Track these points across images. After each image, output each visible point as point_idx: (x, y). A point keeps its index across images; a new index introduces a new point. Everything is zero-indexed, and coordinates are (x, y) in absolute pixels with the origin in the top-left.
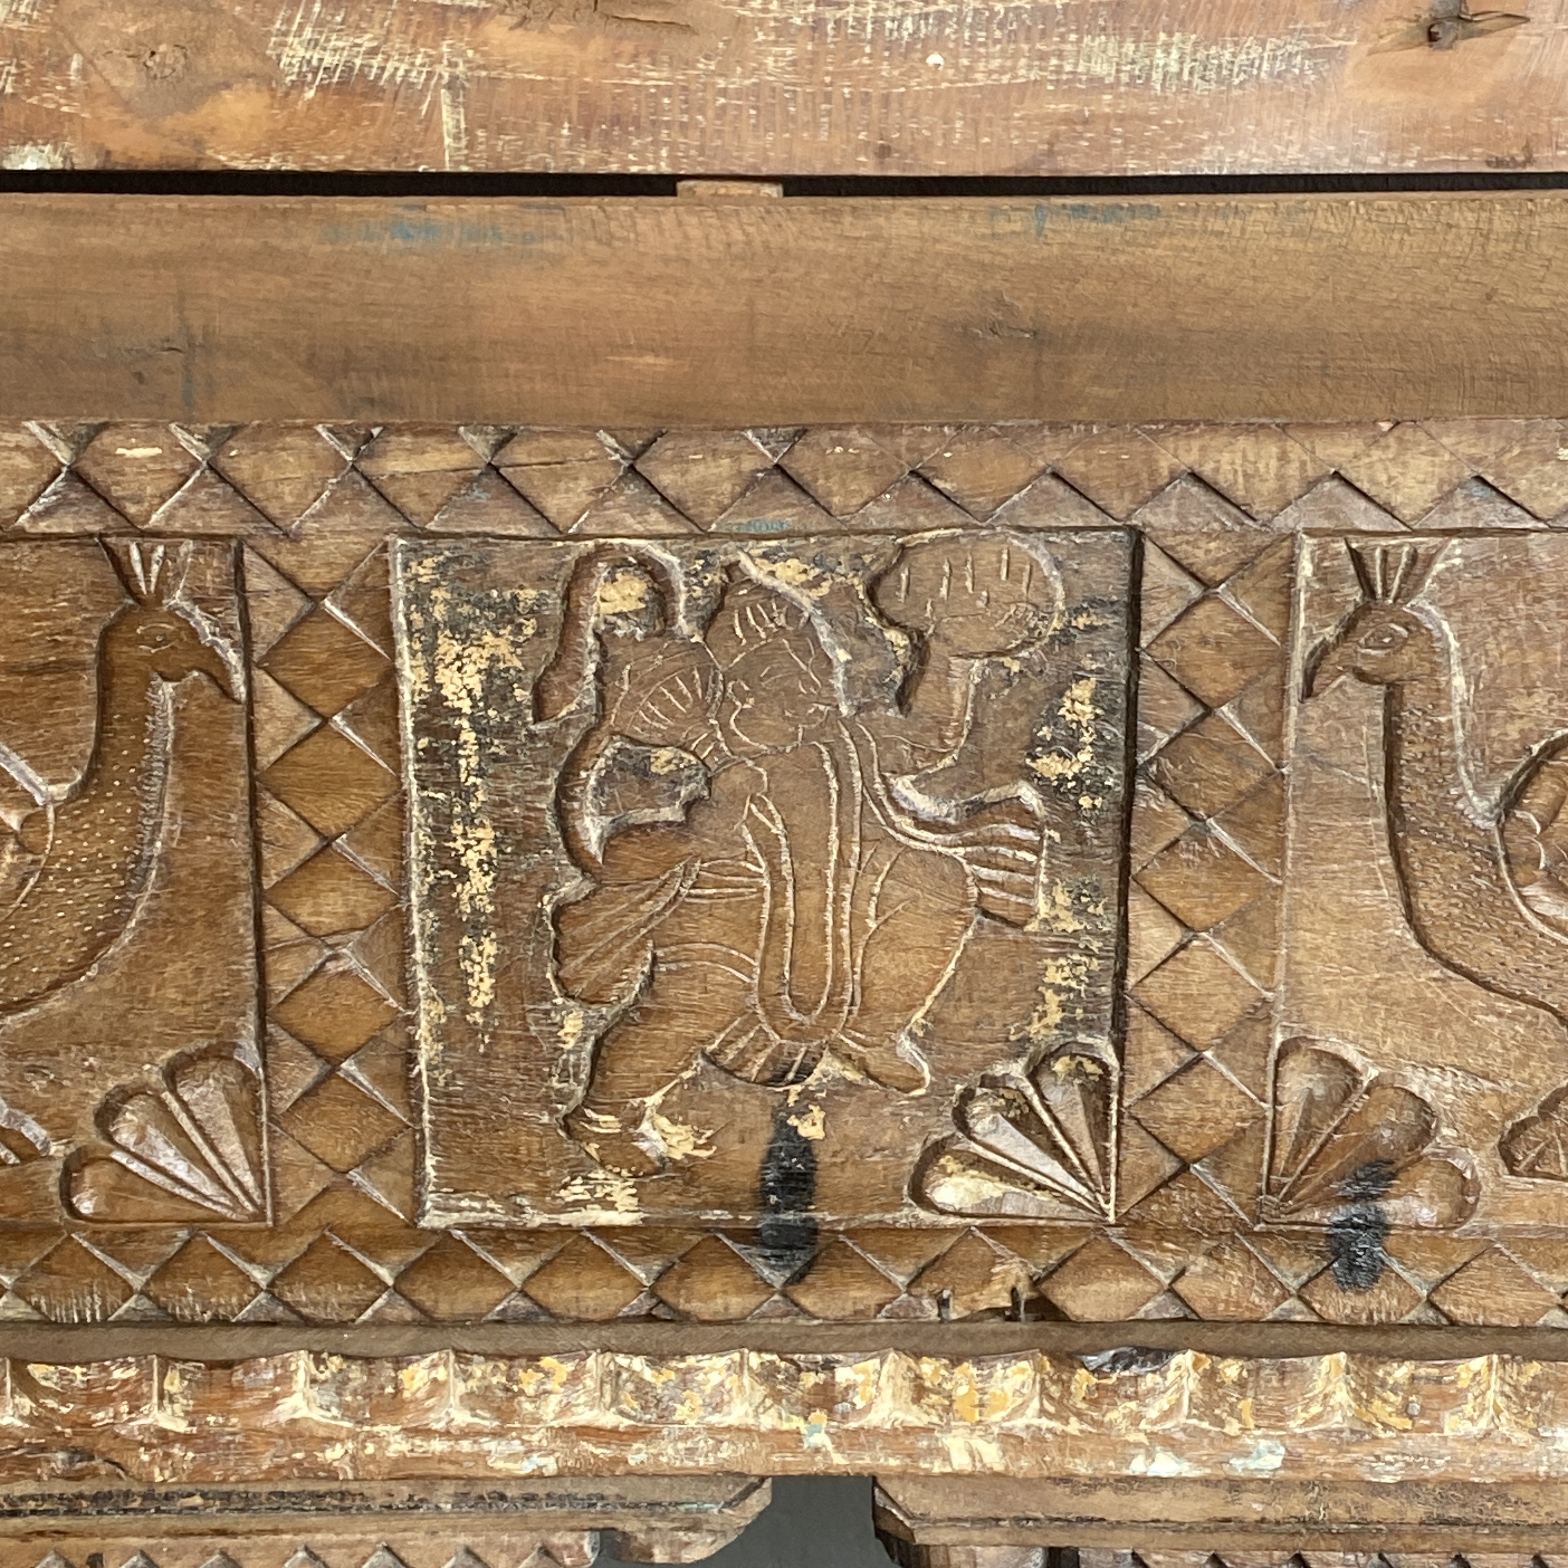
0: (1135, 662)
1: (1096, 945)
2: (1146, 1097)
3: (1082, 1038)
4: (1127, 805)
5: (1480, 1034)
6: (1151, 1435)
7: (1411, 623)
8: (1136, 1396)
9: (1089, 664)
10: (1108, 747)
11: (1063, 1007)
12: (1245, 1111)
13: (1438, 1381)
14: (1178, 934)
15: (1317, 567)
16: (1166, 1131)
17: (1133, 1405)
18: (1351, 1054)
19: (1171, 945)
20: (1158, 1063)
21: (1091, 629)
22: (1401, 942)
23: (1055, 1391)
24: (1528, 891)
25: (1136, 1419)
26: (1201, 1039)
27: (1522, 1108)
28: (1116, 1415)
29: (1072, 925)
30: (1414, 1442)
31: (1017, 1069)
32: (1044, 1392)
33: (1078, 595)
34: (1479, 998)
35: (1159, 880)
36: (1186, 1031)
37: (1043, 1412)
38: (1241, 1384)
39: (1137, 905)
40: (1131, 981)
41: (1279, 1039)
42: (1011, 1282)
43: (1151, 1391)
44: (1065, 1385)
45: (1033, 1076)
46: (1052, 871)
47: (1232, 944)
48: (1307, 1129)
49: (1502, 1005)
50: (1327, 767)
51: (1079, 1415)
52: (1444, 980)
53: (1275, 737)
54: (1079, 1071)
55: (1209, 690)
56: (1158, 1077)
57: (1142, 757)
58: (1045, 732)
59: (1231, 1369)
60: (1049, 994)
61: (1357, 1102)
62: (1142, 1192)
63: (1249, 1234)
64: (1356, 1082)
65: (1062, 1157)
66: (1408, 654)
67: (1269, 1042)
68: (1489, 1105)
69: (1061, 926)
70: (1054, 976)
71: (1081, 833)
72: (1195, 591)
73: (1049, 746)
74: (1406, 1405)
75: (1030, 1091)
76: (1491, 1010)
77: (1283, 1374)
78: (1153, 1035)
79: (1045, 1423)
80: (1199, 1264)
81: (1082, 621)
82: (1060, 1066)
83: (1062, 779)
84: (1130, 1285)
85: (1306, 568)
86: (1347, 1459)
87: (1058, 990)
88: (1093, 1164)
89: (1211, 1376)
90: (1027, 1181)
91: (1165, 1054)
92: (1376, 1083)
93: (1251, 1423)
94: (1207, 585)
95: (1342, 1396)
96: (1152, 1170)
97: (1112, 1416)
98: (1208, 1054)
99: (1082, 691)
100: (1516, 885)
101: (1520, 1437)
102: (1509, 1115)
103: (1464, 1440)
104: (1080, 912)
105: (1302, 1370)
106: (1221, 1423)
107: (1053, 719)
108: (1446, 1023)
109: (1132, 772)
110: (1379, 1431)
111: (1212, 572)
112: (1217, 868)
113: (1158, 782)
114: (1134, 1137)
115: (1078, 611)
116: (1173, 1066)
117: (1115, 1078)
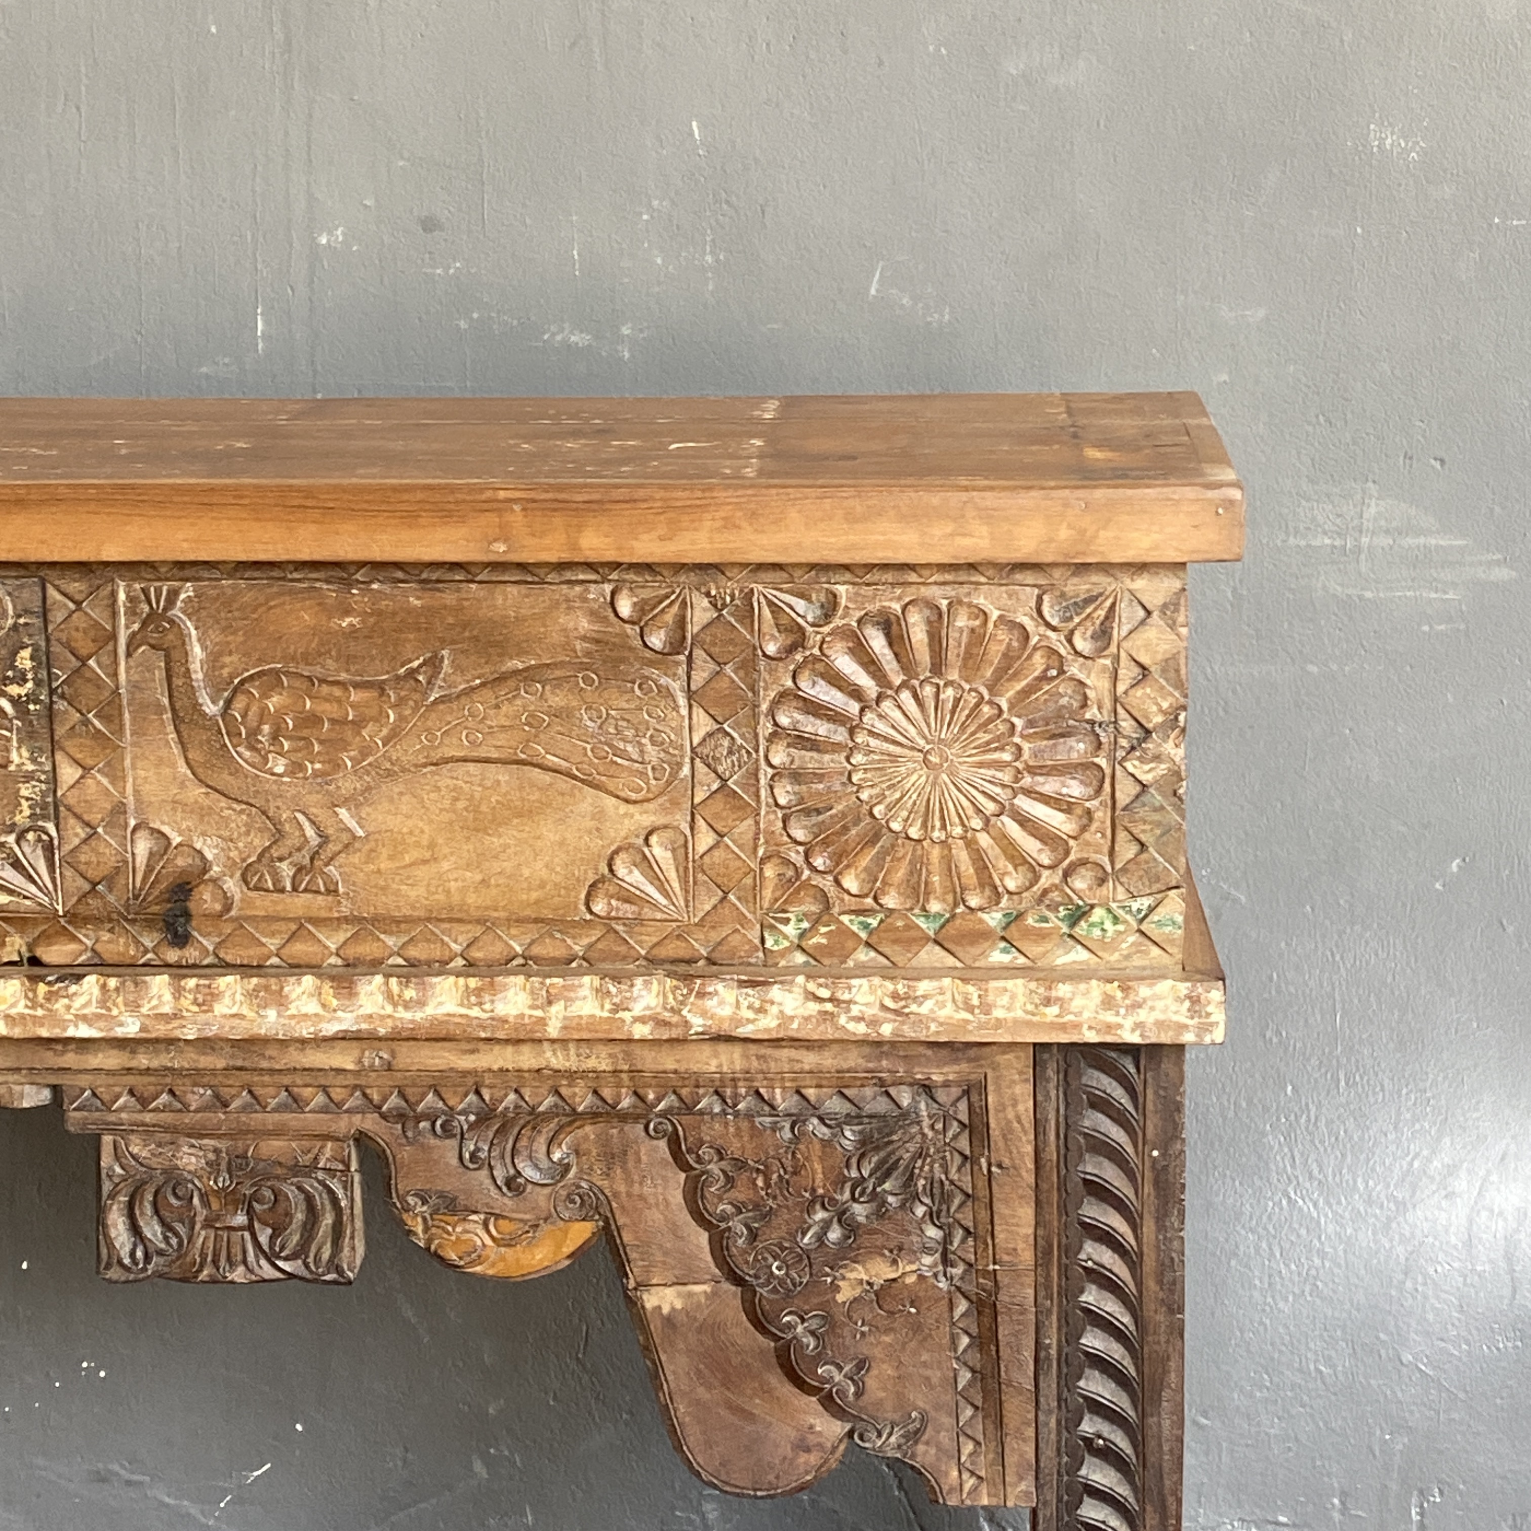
0: (48, 640)
1: (43, 777)
2: (72, 851)
3: (40, 823)
4: (50, 707)
5: (227, 819)
6: (76, 1016)
7: (171, 622)
8: (67, 996)
9: (26, 640)
10: (41, 680)
11: (30, 807)
12: (119, 858)
13: (209, 987)
14: (80, 772)
15: (128, 596)
16: (82, 867)
17: (66, 1001)
18: (166, 829)
19: (77, 776)
20: (77, 835)
21: (26, 624)
22: (185, 775)
23: (30, 995)
24: (240, 749)
25: (68, 1008)
26: (94, 822)
27: (249, 856)
28: (60, 1005)
29: (30, 767)
30: (203, 1017)
31: (11, 839)
32: (26, 997)
33: (19, 607)
34: (224, 803)
35: (68, 744)
36: (86, 817)
37: (27, 1006)
38: (117, 989)
39: (59, 756)
40: (59, 793)
41: (132, 823)
42: (17, 947)
43: (75, 994)
44: (34, 991)
45: (18, 842)
46: (20, 741)
47: (106, 775)
48: (149, 869)
49: (235, 806)
50: (141, 690)
51: (41, 1006)
52: (207, 794)
53: (115, 675)
54: (39, 840)
55: (84, 652)
56: (76, 841)
57: (55, 685)
58: (10, 673)
59: (113, 982)
60: (23, 801)
61: (171, 852)
62: (75, 899)
63: (126, 920)
64: (170, 844)
65: (34, 882)
66: (171, 637)
67: (126, 825)
68: (234, 854)
69: (25, 768)
70: (24, 792)
71: (31, 722)
72: (72, 606)
73: (12, 681)
74: (196, 999)
75: (16, 849)
76: (230, 808)
77: (136, 984)
78: (72, 821)
79: (27, 1011)
80: (106, 936)
81: (22, 621)
82: (31, 836)
83: (20, 696)
84: (73, 947)
85: (122, 596)
86: (170, 1027)
87: (28, 799)
88: (50, 886)
89: (104, 987)
90: (19, 894)
91: (79, 830)
92: (180, 845)
93: (123, 1009)
94: (78, 604)
95: (168, 997)
96: (78, 889)
97: (57, 1006)
98: (100, 830)
99: (26, 653)
100: (234, 747)
101: (251, 1015)
102: (244, 860)
103: (224, 1016)
104: (33, 760)
105: (145, 982)
106: (109, 1009)
107: (13, 667)
108: (209, 815)
109: (52, 692)
110: (185, 1014)
111: (78, 597)
112: (94, 737)
113: (62, 697)
114: (69, 873)
115: (19, 616)
116: (83, 835)
117: (56, 842)
